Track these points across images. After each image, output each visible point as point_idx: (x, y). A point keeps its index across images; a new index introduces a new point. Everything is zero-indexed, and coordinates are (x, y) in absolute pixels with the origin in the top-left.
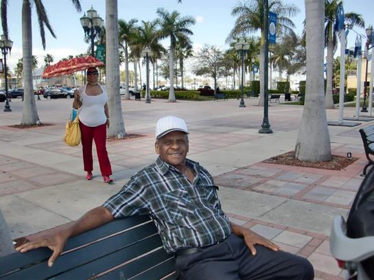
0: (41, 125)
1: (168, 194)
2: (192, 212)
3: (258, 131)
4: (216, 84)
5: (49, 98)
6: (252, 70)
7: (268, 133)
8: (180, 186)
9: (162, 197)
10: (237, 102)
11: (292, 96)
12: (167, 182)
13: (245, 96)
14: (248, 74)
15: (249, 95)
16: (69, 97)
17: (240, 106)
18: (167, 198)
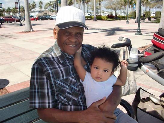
0: (33, 31)
1: (61, 81)
2: (76, 99)
3: (135, 34)
4: (116, 13)
5: (40, 20)
6: (132, 6)
7: (140, 35)
8: (71, 75)
9: (55, 83)
10: (125, 21)
11: (152, 19)
12: (62, 68)
13: (129, 19)
14: (131, 9)
15: (131, 18)
16: (49, 19)
17: (126, 23)
18: (59, 84)
